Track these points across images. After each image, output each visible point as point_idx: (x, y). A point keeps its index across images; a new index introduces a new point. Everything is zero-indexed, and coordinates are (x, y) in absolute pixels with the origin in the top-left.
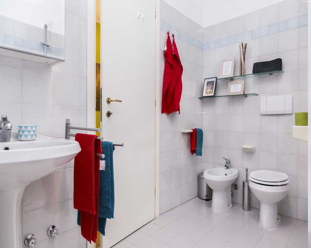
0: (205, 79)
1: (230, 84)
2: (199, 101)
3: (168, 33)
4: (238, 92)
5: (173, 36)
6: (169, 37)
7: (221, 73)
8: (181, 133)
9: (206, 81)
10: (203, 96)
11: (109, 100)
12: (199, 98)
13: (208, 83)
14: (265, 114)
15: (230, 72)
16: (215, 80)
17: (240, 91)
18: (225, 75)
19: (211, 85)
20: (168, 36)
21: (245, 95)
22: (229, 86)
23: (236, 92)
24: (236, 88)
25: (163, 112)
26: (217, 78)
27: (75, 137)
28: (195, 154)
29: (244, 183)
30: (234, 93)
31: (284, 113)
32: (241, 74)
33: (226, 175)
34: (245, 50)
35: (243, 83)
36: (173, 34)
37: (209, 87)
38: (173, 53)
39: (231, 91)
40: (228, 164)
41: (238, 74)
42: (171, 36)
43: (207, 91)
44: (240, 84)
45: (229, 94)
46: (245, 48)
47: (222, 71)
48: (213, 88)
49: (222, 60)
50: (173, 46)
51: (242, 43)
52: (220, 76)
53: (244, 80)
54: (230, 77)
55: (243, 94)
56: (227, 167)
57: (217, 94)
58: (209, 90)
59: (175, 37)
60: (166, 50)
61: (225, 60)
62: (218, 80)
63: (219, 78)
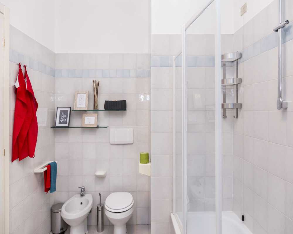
0: (58, 107)
1: (84, 115)
2: (51, 130)
3: (20, 65)
5: (25, 67)
8: (33, 174)
9: (59, 110)
10: (56, 125)
12: (51, 128)
13: (61, 112)
14: (114, 143)
15: (85, 105)
16: (69, 109)
17: (93, 123)
18: (79, 108)
19: (64, 115)
20: (19, 69)
21: (98, 127)
22: (83, 117)
23: (91, 125)
24: (90, 120)
26: (70, 108)
28: (49, 191)
29: (98, 208)
30: (88, 125)
31: (127, 143)
32: (95, 108)
33: (81, 203)
34: (98, 87)
35: (97, 116)
36: (25, 65)
37: (62, 116)
38: (27, 90)
39: (85, 123)
40: (83, 192)
41: (92, 108)
42: (22, 68)
43: (61, 120)
44: (94, 117)
45: (83, 126)
46: (98, 86)
47: (76, 103)
48: (66, 118)
49: (76, 91)
50: (26, 80)
51: (96, 81)
52: (74, 107)
53: (97, 114)
54: (85, 110)
55: (96, 126)
56: (82, 195)
57: (71, 125)
58: (63, 120)
59: (26, 68)
60: (19, 87)
61: (79, 92)
62: (72, 111)
63: (74, 109)
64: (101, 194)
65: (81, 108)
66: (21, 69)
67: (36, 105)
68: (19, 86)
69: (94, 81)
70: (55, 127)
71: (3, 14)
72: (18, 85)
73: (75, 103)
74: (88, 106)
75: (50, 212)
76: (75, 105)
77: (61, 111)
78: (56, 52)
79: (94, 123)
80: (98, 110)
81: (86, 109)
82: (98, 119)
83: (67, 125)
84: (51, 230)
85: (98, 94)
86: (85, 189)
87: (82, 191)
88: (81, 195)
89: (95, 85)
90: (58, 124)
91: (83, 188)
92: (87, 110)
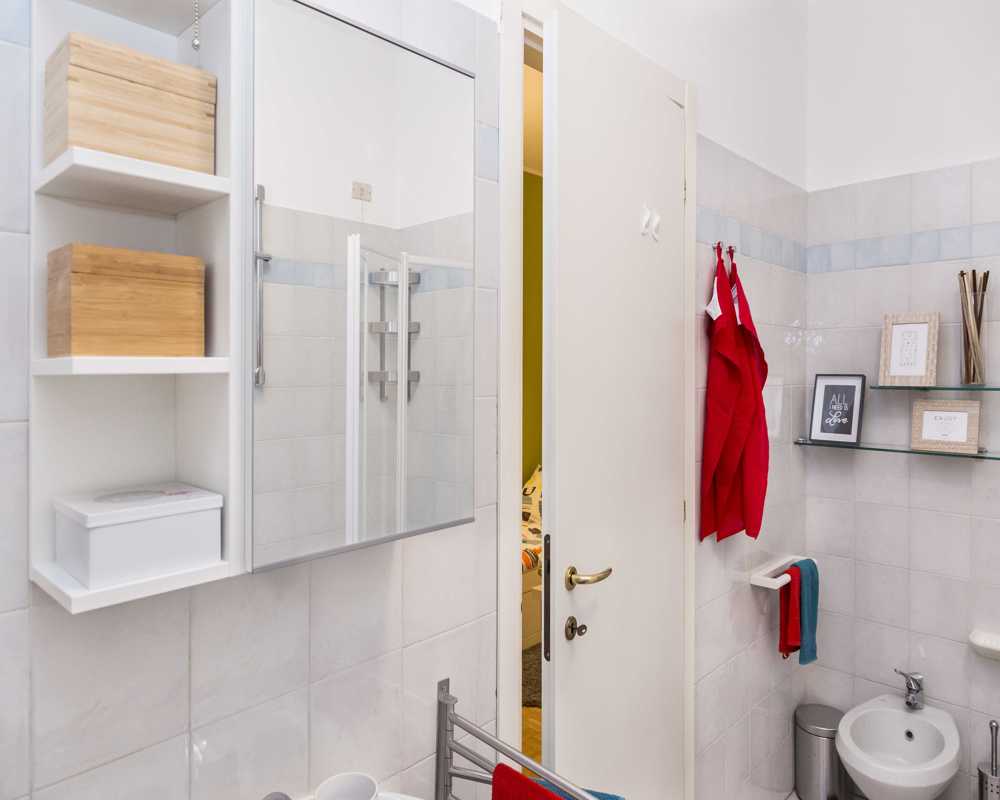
0: (817, 375)
1: (918, 406)
2: (794, 452)
3: (719, 249)
4: (957, 444)
5: (731, 252)
6: (721, 262)
7: (885, 365)
9: (822, 384)
10: (813, 438)
11: (574, 577)
12: (796, 443)
13: (831, 391)
15: (924, 366)
16: (857, 383)
18: (901, 377)
19: (841, 402)
20: (717, 260)
21: (980, 456)
22: (916, 413)
23: (949, 443)
24: (944, 426)
25: (703, 534)
26: (864, 378)
27: (491, 787)
28: (794, 656)
29: (982, 777)
30: (937, 442)
32: (968, 380)
33: (909, 735)
34: (983, 296)
35: (976, 411)
36: (730, 248)
37: (835, 407)
38: (739, 323)
39: (926, 435)
40: (913, 696)
41: (953, 376)
42: (725, 256)
43: (828, 421)
44: (964, 416)
45: (915, 446)
46: (984, 290)
47: (888, 359)
48: (849, 414)
49: (886, 317)
50: (734, 293)
51: (974, 271)
52: (881, 374)
53: (977, 404)
54: (923, 385)
55: (975, 452)
56: (911, 706)
57: (867, 441)
58: (835, 419)
59: (735, 254)
60: (720, 317)
61: (900, 320)
62: (872, 388)
63: (877, 382)
64: (997, 728)
65: (908, 377)
66: (722, 261)
67: (763, 370)
68: (720, 313)
69: (962, 274)
70: (809, 442)
71: (681, 107)
72: (716, 312)
73: (882, 363)
74: (937, 372)
75: (791, 725)
76: (882, 368)
77: (827, 387)
78: (810, 188)
79: (963, 439)
80: (982, 388)
81: (931, 383)
82: (982, 425)
83: (851, 438)
84: (792, 786)
85: (984, 324)
86: (924, 686)
87: (910, 689)
88: (908, 703)
89: (969, 289)
90: (817, 434)
91: (914, 680)
92: (933, 385)
